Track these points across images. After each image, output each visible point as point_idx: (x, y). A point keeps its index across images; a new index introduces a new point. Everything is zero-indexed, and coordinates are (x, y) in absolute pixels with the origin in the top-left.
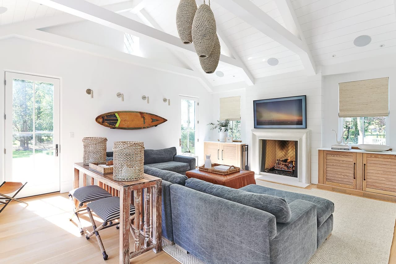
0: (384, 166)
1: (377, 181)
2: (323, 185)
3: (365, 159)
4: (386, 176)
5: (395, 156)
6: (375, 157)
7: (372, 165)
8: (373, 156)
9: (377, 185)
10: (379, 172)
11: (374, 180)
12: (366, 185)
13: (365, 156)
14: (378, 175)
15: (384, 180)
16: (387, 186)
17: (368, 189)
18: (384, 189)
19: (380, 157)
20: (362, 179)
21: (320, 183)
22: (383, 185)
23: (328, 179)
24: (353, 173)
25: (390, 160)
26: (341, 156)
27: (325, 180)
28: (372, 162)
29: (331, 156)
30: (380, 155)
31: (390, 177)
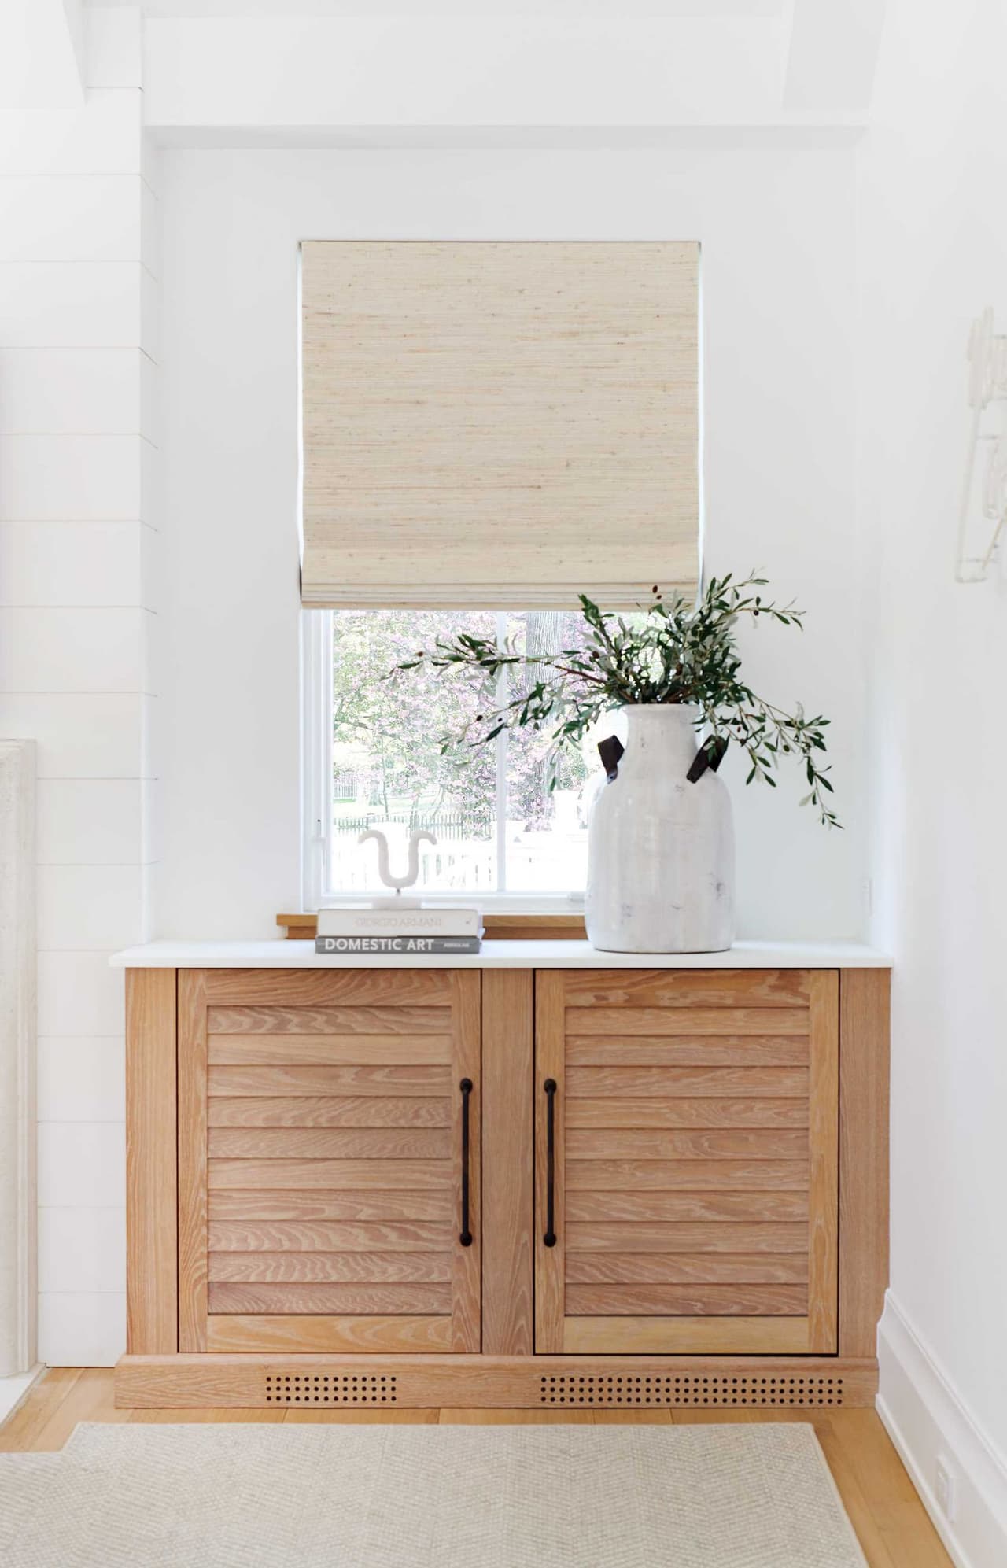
0: (700, 1085)
1: (650, 1233)
2: (177, 1370)
3: (551, 1029)
4: (714, 1180)
5: (772, 980)
6: (634, 1004)
7: (609, 1079)
8: (617, 996)
9: (648, 1272)
10: (666, 1148)
11: (626, 1233)
12: (559, 1296)
13: (552, 995)
14: (660, 1179)
15: (699, 1212)
16: (723, 1272)
17: (578, 1333)
18: (698, 1308)
19: (665, 996)
20: (526, 1236)
21: (145, 1352)
22: (692, 1270)
23: (223, 1285)
24: (458, 1181)
25: (739, 1022)
26: (341, 1018)
27: (194, 1297)
28: (610, 1053)
29: (257, 1024)
30: (669, 979)
31: (740, 1178)
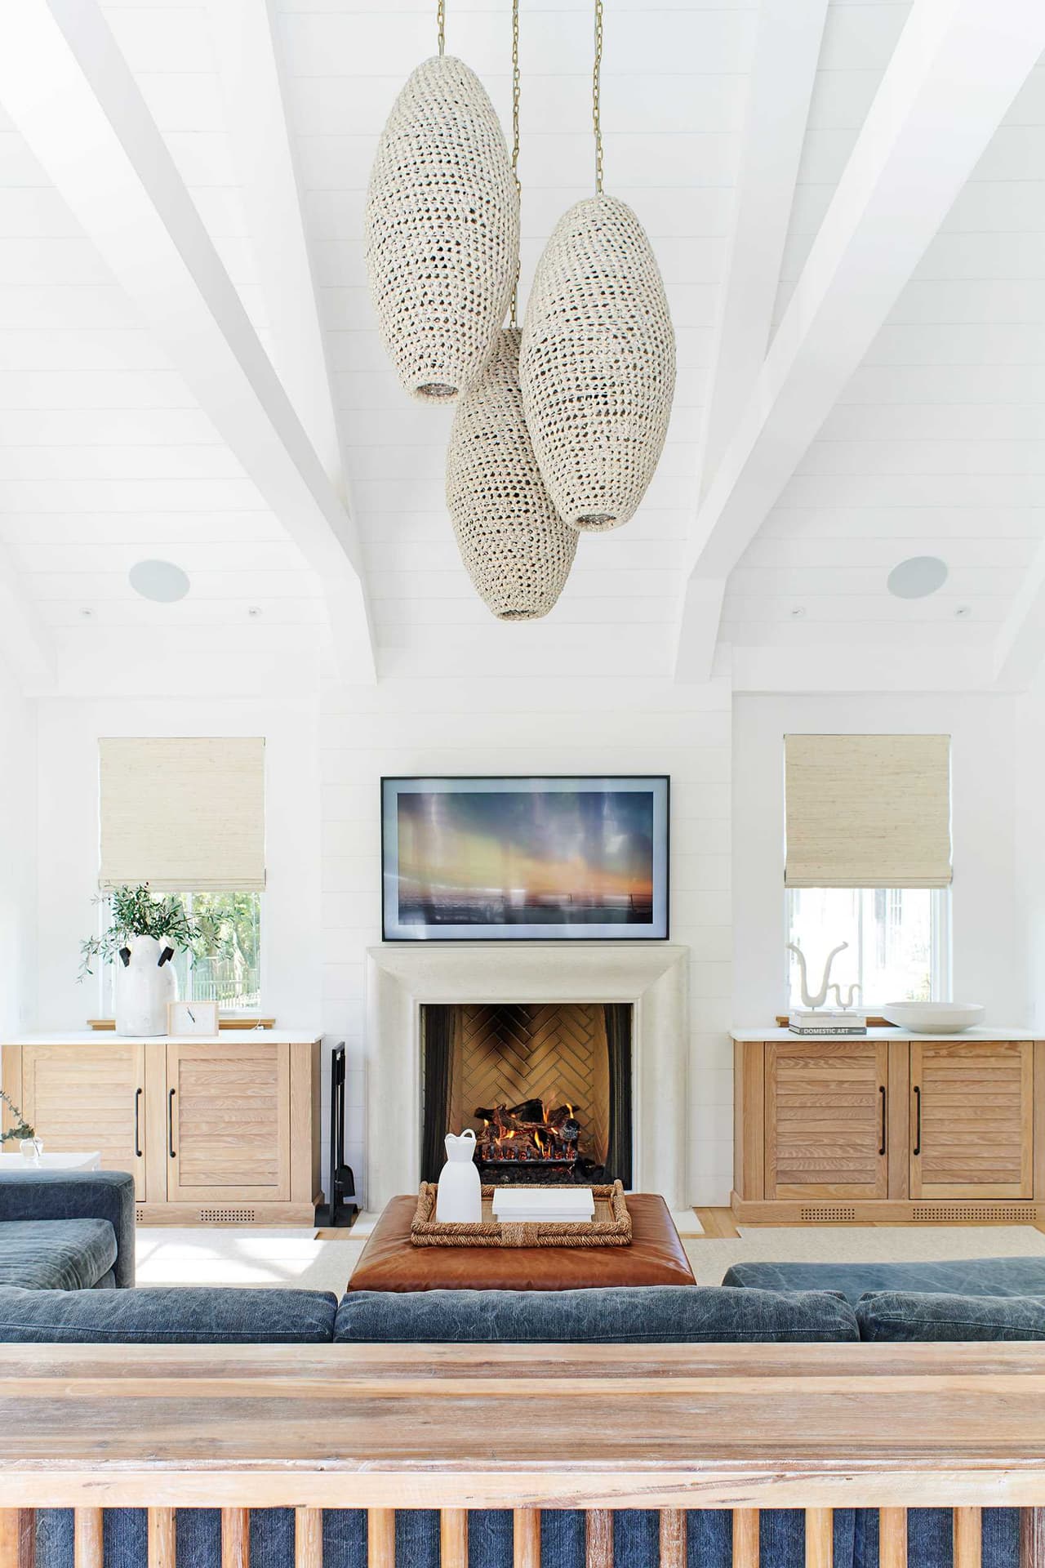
0: (976, 1088)
1: (957, 1149)
2: (766, 1206)
3: (917, 1066)
4: (980, 1127)
5: (1006, 1045)
6: (950, 1056)
7: (940, 1086)
8: (944, 1052)
9: (956, 1165)
10: (963, 1114)
11: (947, 1149)
12: (919, 1176)
13: (917, 1052)
14: (961, 1127)
15: (977, 1141)
16: (985, 1165)
17: (928, 1190)
18: (976, 1180)
19: (963, 1052)
20: (907, 1150)
21: (750, 1200)
22: (973, 1165)
23: (781, 1171)
24: (879, 1128)
25: (992, 1063)
26: (830, 1062)
27: (770, 1177)
28: (940, 1075)
29: (797, 1064)
30: (964, 1045)
31: (993, 1126)
